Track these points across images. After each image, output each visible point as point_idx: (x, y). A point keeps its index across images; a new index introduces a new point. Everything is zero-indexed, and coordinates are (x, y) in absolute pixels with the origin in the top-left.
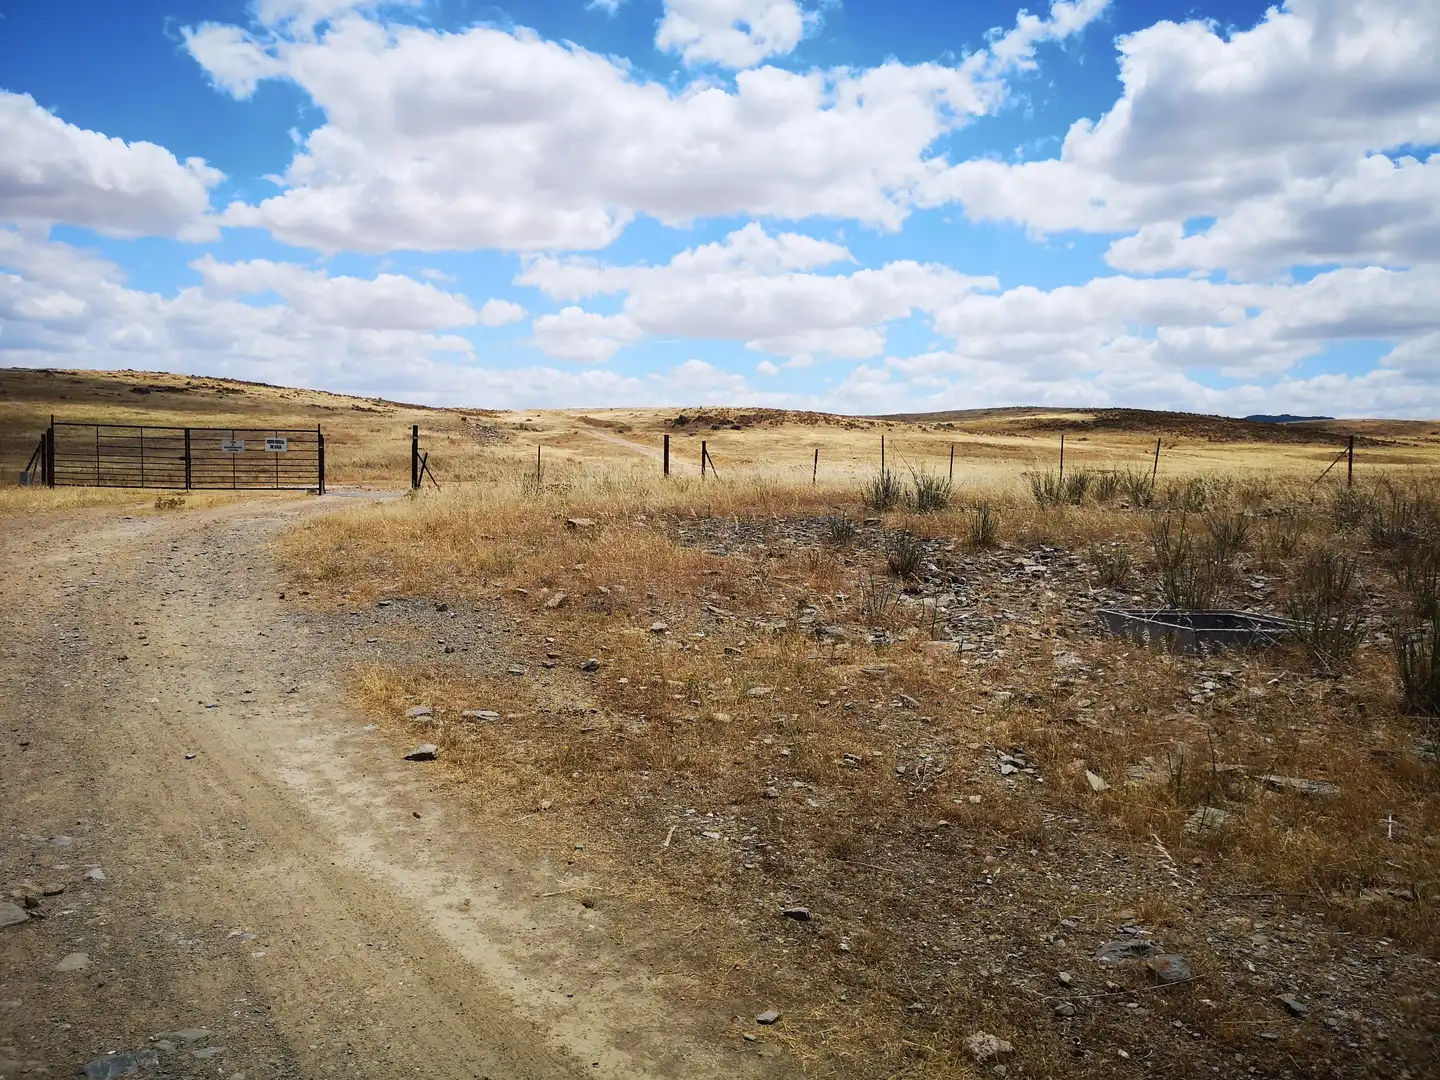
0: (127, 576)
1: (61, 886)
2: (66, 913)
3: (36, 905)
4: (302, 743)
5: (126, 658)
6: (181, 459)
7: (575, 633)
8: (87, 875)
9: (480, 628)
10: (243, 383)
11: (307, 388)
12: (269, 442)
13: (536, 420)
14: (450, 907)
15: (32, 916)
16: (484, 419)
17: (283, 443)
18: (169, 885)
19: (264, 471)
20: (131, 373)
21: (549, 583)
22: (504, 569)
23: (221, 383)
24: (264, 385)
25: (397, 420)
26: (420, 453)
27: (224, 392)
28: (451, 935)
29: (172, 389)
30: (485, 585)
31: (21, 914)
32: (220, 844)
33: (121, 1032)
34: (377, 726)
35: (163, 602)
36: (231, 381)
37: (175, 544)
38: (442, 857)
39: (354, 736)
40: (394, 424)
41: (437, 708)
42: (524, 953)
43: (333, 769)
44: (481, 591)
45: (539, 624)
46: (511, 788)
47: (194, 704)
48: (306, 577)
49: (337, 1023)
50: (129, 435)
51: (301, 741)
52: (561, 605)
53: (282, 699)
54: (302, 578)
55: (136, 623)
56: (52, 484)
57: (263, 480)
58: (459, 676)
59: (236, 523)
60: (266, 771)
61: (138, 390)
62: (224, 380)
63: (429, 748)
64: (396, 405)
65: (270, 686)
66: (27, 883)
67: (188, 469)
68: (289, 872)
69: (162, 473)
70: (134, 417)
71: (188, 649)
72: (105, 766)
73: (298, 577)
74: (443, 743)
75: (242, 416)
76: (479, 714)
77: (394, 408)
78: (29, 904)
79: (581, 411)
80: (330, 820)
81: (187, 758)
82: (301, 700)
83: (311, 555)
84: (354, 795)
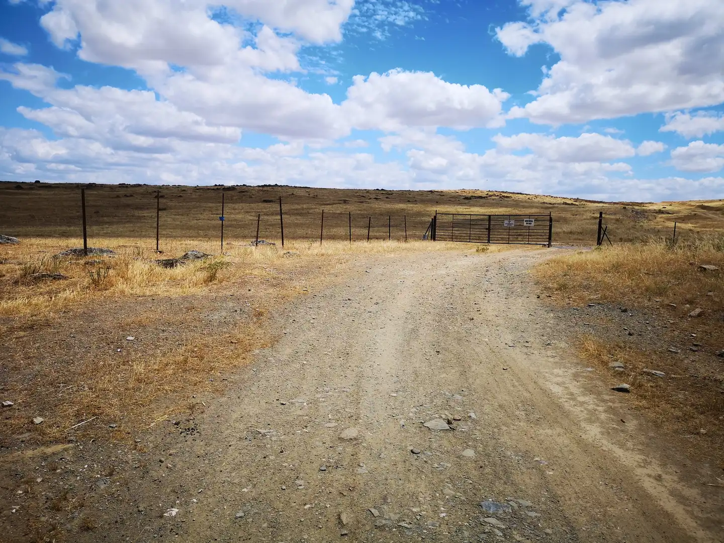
0: (470, 282)
1: (460, 418)
2: (463, 430)
3: (451, 423)
4: (556, 371)
5: (473, 319)
6: (486, 229)
7: (710, 333)
8: (469, 415)
9: (648, 323)
10: (511, 193)
11: (541, 194)
12: (526, 221)
13: (668, 208)
14: (649, 476)
15: (451, 428)
16: (637, 207)
17: (532, 221)
18: (504, 428)
19: (520, 235)
20: (464, 191)
21: (691, 302)
22: (661, 292)
23: (501, 193)
24: (521, 193)
25: (587, 209)
26: (603, 226)
27: (503, 198)
28: (651, 491)
29: (481, 197)
30: (649, 300)
31: (447, 427)
32: (523, 413)
33: (493, 491)
34: (594, 369)
35: (485, 295)
36: (506, 192)
37: (487, 269)
38: (640, 447)
39: (582, 372)
40: (586, 211)
41: (628, 365)
42: (700, 515)
43: (574, 388)
44: (646, 303)
45: (685, 324)
46: (678, 418)
47: (503, 344)
48: (550, 288)
49: (594, 520)
50: (462, 218)
51: (555, 370)
52: (699, 315)
53: (543, 348)
54: (547, 289)
55: (475, 304)
56: (435, 240)
57: (519, 239)
58: (638, 349)
59: (513, 260)
60: (541, 382)
61: (466, 198)
62: (503, 192)
63: (626, 386)
64: (586, 201)
65: (537, 341)
66: (446, 412)
67: (489, 235)
68: (559, 435)
69: (476, 235)
70: (464, 210)
71: (498, 318)
72: (470, 367)
73: (546, 288)
74: (633, 385)
75: (510, 209)
76: (654, 372)
77: (585, 203)
78: (449, 423)
79: (699, 202)
80: (575, 413)
81: (504, 369)
82: (553, 349)
83: (553, 277)
84: (586, 403)
